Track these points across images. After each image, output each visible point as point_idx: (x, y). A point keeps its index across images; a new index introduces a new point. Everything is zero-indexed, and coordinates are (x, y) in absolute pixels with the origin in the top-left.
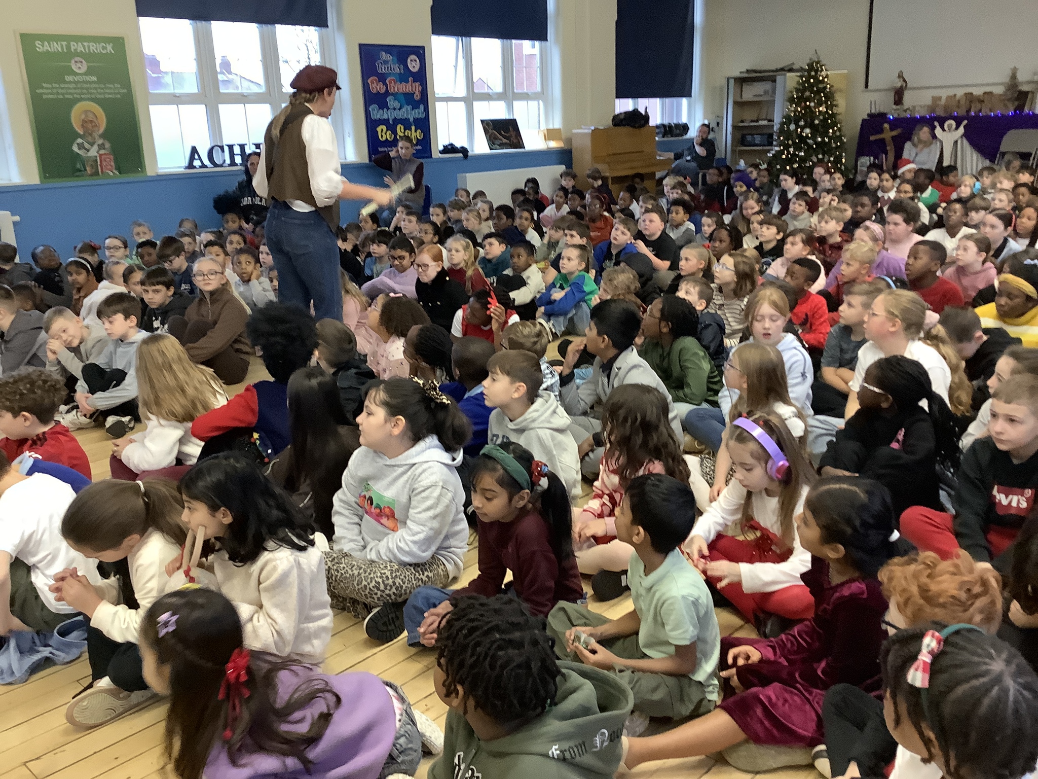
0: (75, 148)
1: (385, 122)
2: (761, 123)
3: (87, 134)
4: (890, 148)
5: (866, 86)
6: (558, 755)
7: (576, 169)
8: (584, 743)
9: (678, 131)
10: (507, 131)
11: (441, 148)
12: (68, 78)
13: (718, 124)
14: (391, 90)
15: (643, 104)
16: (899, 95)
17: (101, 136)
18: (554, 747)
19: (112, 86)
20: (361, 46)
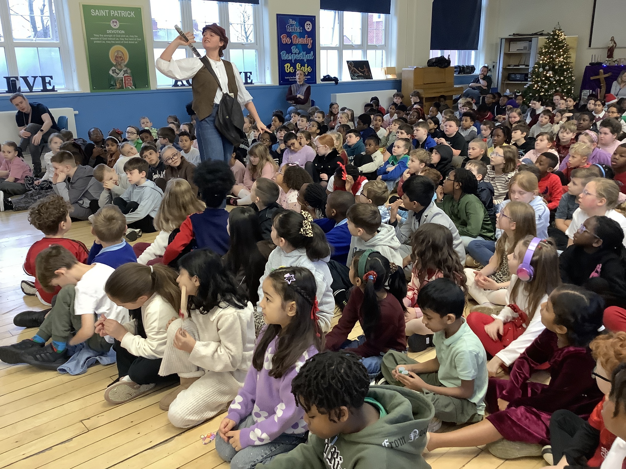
0: (111, 72)
1: (289, 61)
2: (521, 67)
3: (118, 64)
4: (603, 85)
5: (590, 46)
6: (388, 445)
7: (404, 92)
8: (403, 438)
9: (468, 71)
10: (363, 68)
11: (322, 77)
12: (110, 31)
13: (494, 66)
14: (294, 42)
15: (447, 53)
16: (610, 52)
17: (126, 66)
18: (386, 440)
19: (132, 36)
20: (277, 15)
